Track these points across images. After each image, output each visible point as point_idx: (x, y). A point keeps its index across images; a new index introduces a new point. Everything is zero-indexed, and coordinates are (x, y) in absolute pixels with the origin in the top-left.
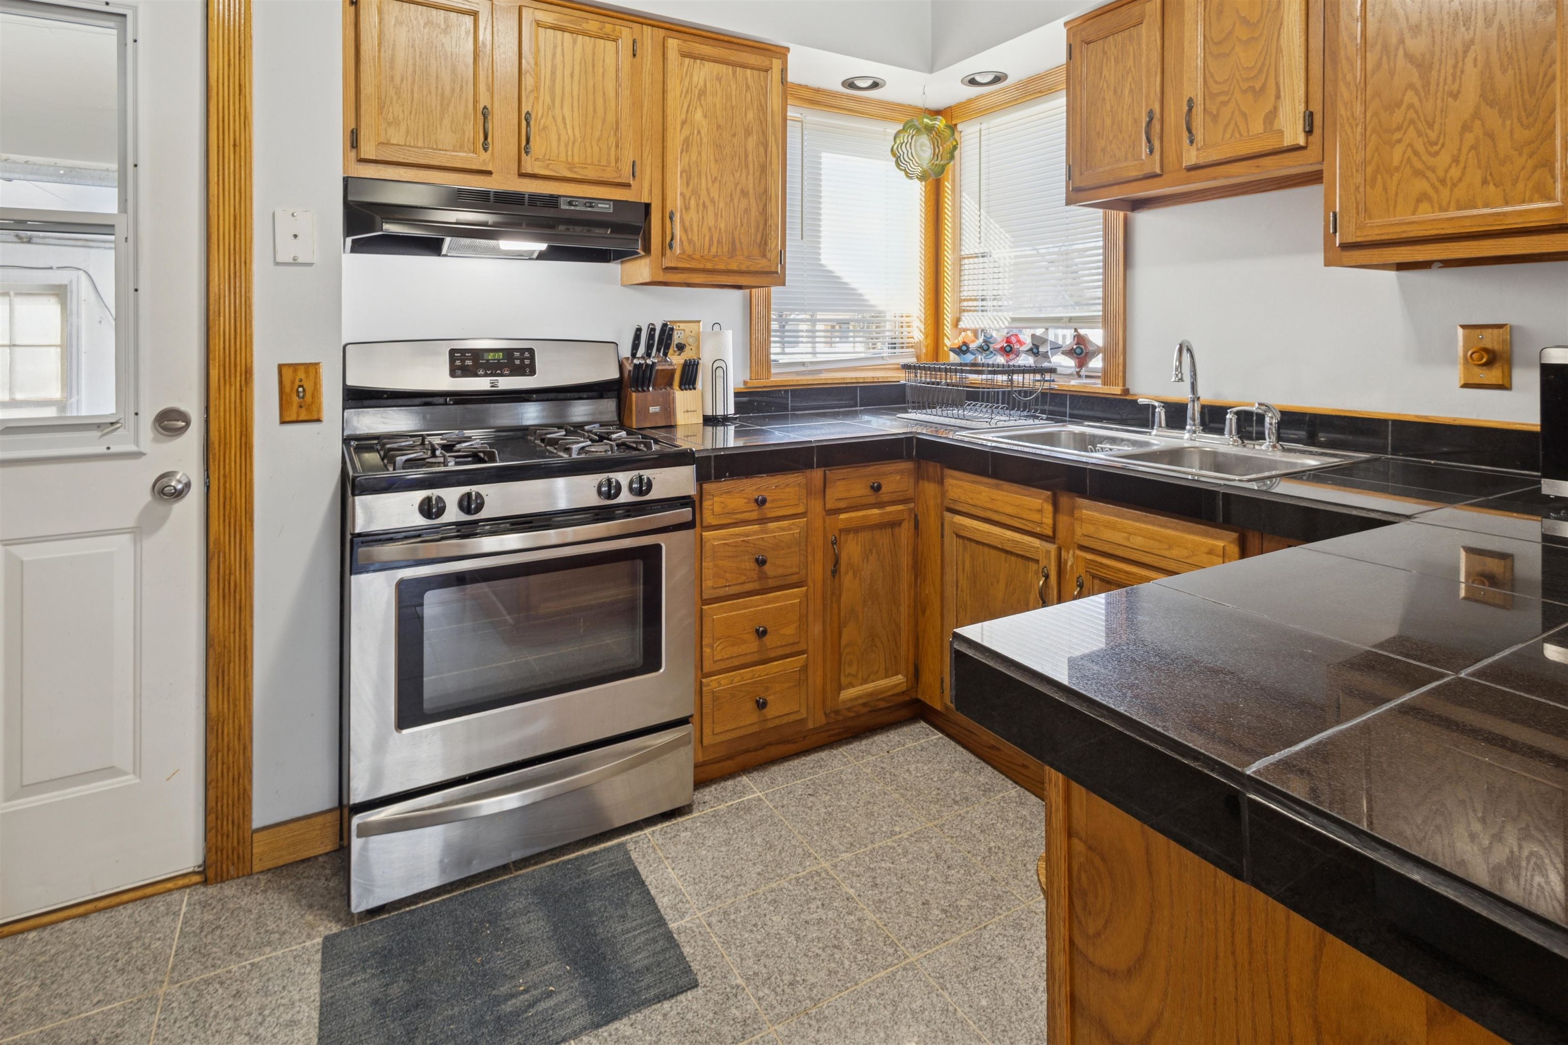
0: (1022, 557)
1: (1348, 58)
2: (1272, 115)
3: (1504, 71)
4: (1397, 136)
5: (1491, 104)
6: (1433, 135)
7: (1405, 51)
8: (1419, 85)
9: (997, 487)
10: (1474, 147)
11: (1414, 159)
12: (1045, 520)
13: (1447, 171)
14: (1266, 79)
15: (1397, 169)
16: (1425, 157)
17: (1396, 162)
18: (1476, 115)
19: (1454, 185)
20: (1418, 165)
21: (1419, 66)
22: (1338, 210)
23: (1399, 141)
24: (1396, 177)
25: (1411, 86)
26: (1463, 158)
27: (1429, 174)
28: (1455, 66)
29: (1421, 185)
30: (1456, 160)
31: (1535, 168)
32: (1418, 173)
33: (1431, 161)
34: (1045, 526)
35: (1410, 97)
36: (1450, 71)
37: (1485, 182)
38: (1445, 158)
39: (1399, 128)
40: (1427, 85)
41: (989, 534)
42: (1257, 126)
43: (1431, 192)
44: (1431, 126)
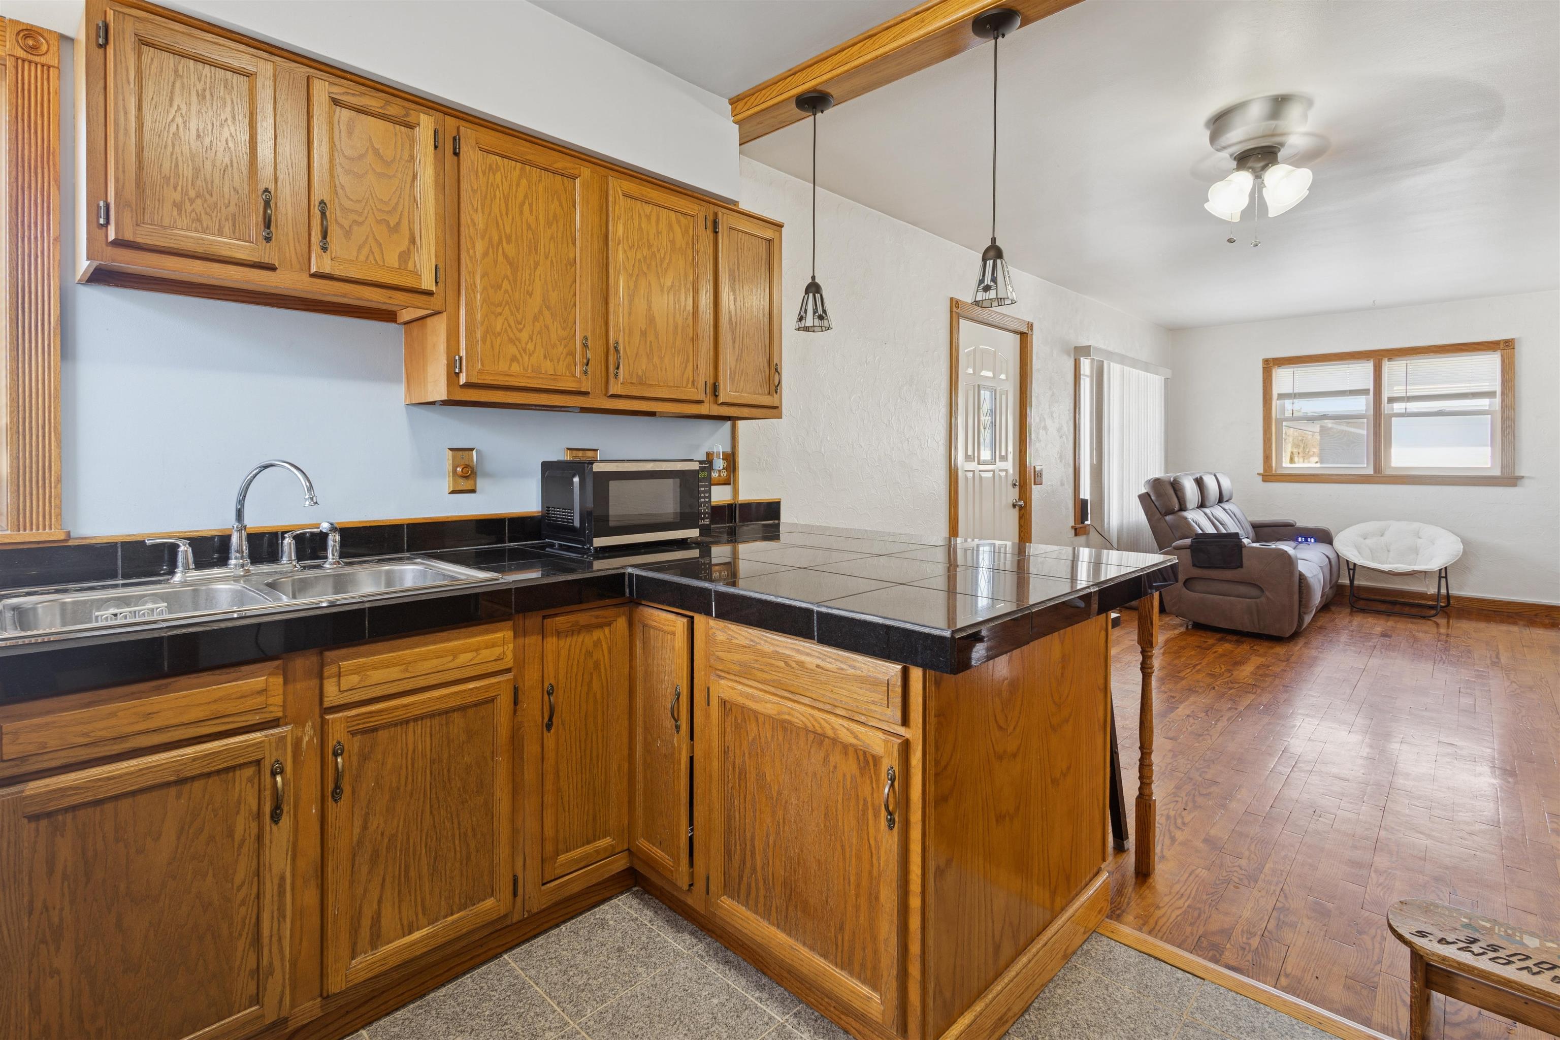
0: (218, 772)
1: (470, 237)
2: (405, 256)
3: (554, 291)
4: (499, 310)
5: (548, 308)
6: (519, 317)
7: (503, 253)
8: (511, 278)
9: (159, 691)
10: (540, 333)
11: (509, 330)
12: (271, 701)
13: (527, 344)
14: (400, 219)
15: (499, 334)
16: (515, 331)
17: (498, 329)
18: (541, 312)
19: (530, 355)
20: (511, 336)
21: (511, 264)
22: (463, 353)
23: (500, 314)
24: (499, 340)
25: (506, 277)
26: (534, 338)
27: (517, 343)
28: (530, 275)
29: (512, 350)
30: (531, 338)
31: (567, 355)
32: (511, 341)
33: (518, 334)
34: (271, 708)
35: (506, 285)
36: (528, 277)
37: (545, 357)
38: (524, 336)
39: (500, 305)
40: (515, 281)
41: (141, 772)
42: (392, 259)
43: (518, 356)
44: (518, 310)
